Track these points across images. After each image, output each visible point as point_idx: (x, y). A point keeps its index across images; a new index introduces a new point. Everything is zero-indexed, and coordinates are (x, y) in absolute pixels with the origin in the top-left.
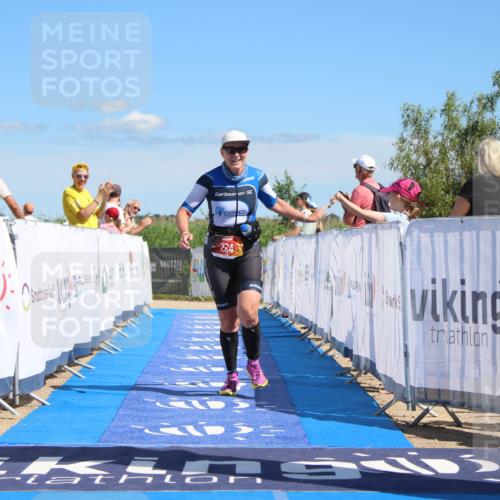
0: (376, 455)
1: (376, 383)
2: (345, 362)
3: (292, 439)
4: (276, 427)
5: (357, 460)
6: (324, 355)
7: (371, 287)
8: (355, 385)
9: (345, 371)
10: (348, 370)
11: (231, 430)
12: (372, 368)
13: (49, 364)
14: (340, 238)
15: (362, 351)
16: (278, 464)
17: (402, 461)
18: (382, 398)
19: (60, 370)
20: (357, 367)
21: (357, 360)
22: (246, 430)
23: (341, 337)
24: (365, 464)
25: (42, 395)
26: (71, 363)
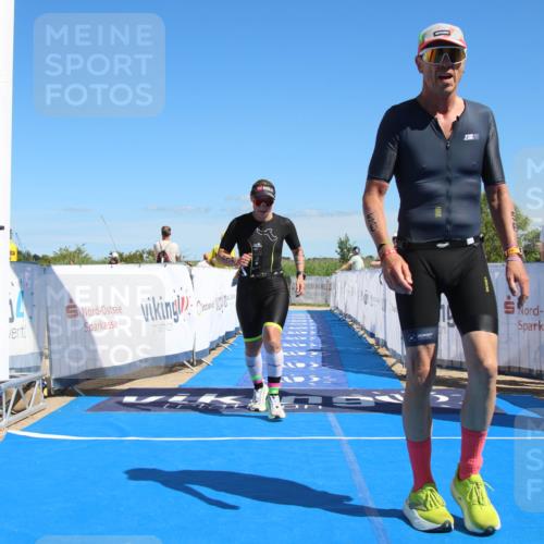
0: (384, 393)
1: (387, 353)
2: (371, 341)
3: (340, 385)
4: (332, 377)
5: (373, 396)
6: (361, 337)
7: (385, 301)
8: (376, 353)
9: (371, 346)
10: (372, 345)
11: (308, 379)
12: (385, 345)
13: (212, 343)
14: (369, 274)
15: (380, 335)
16: (331, 398)
17: (398, 396)
18: (390, 361)
19: (218, 346)
20: (378, 344)
21: (378, 340)
22: (316, 379)
23: (368, 328)
24: (377, 398)
25: (208, 360)
26: (224, 342)
